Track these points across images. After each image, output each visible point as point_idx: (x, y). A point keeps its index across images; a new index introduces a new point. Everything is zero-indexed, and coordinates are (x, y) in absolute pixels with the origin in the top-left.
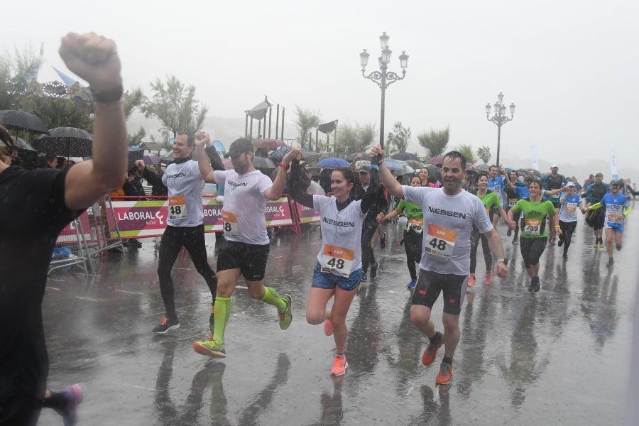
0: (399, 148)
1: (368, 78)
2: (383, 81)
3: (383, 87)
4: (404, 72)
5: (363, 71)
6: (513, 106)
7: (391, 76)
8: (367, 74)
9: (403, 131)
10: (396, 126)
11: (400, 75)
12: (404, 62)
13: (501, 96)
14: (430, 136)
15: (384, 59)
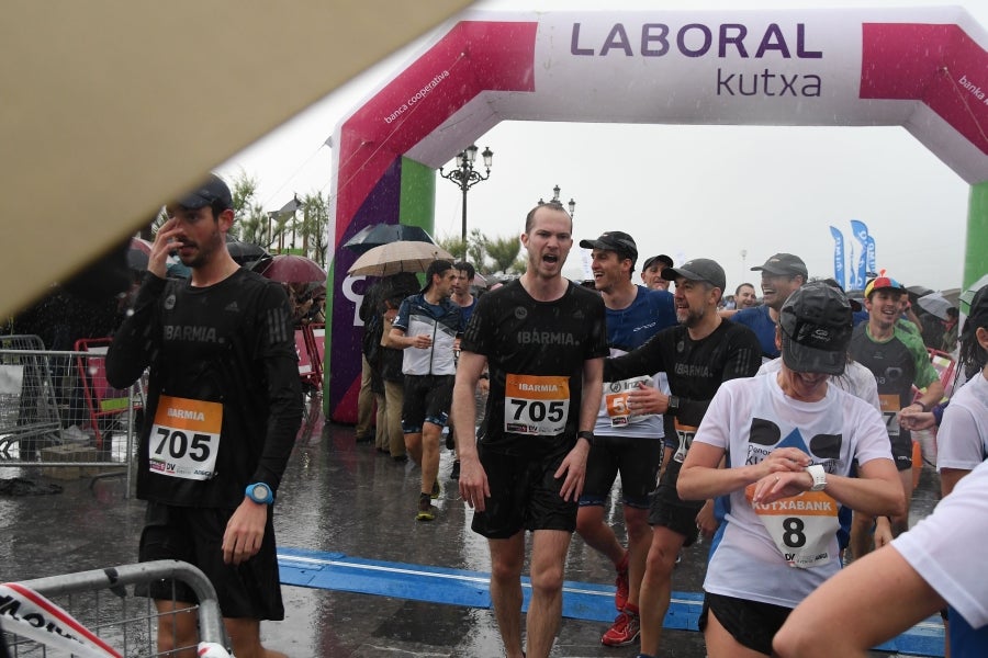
0: (476, 260)
1: (447, 177)
2: (465, 183)
3: (465, 189)
4: (488, 172)
5: (442, 169)
6: (572, 203)
7: (474, 176)
8: (445, 173)
9: (482, 239)
10: (474, 234)
11: (485, 176)
12: (488, 159)
13: (557, 189)
14: (496, 245)
15: (469, 157)
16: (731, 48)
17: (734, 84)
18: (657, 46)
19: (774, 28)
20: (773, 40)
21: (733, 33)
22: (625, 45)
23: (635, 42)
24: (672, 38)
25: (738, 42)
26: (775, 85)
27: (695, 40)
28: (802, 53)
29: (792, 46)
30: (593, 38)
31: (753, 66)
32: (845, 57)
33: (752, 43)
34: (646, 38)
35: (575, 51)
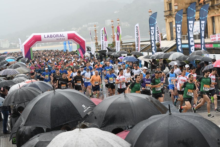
16: (57, 36)
17: (58, 39)
18: (51, 37)
19: (61, 35)
20: (61, 36)
21: (57, 35)
22: (49, 37)
23: (50, 37)
24: (53, 36)
25: (58, 36)
26: (61, 39)
27: (54, 36)
28: (63, 37)
29: (62, 36)
30: (46, 36)
31: (59, 38)
32: (66, 37)
33: (59, 36)
34: (50, 36)
35: (45, 37)
